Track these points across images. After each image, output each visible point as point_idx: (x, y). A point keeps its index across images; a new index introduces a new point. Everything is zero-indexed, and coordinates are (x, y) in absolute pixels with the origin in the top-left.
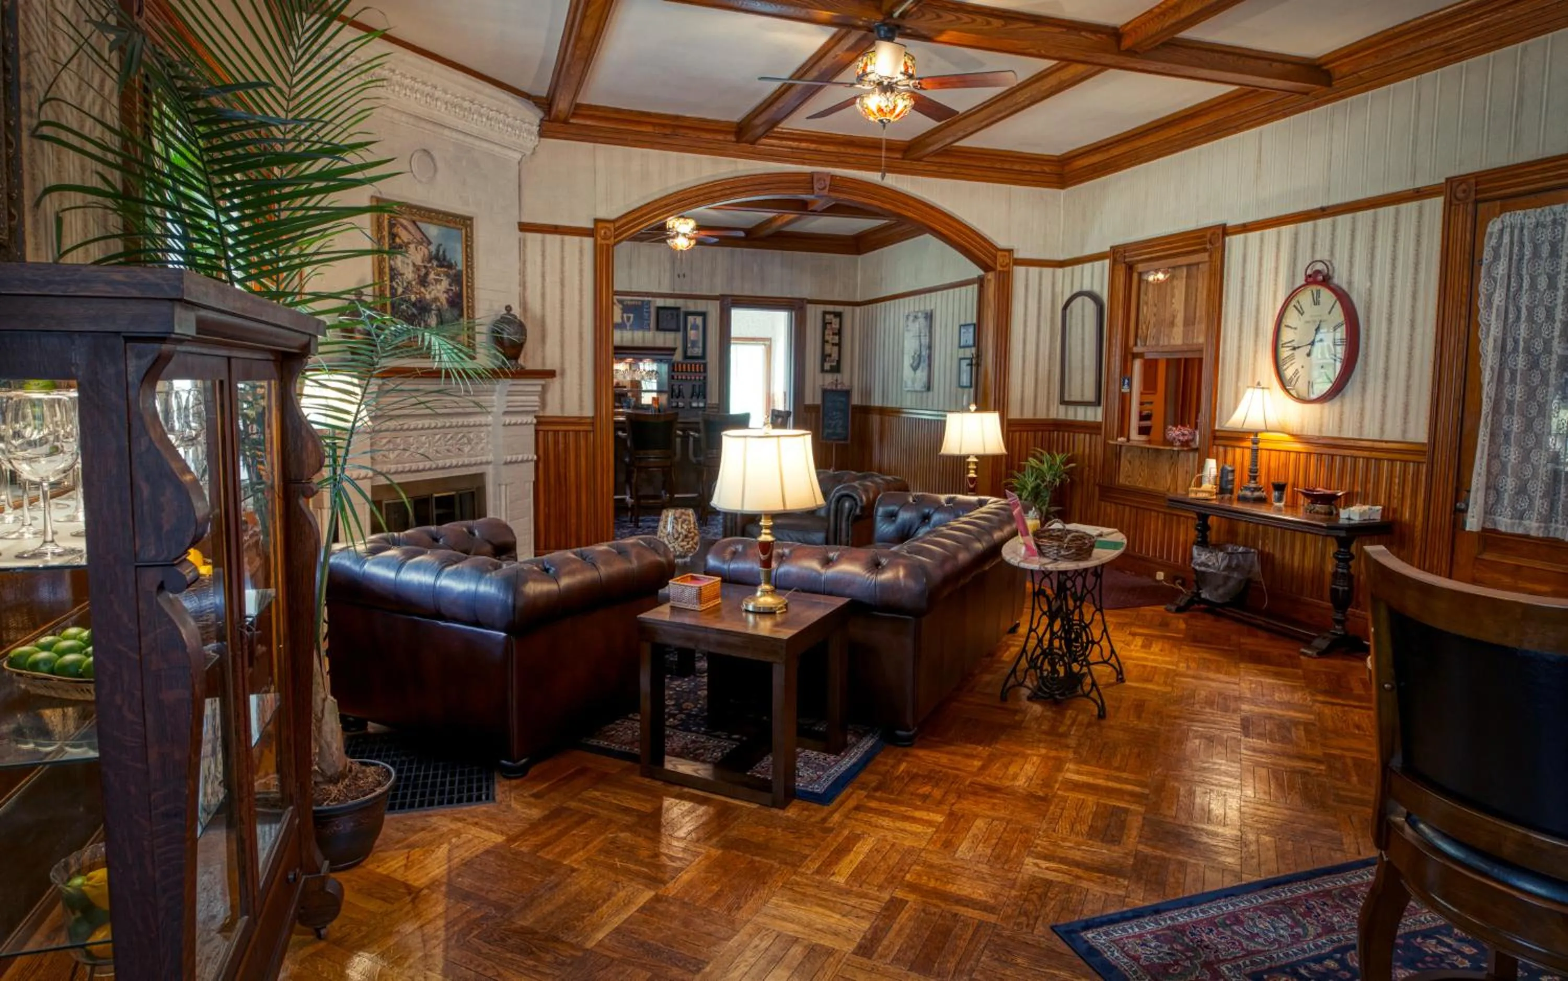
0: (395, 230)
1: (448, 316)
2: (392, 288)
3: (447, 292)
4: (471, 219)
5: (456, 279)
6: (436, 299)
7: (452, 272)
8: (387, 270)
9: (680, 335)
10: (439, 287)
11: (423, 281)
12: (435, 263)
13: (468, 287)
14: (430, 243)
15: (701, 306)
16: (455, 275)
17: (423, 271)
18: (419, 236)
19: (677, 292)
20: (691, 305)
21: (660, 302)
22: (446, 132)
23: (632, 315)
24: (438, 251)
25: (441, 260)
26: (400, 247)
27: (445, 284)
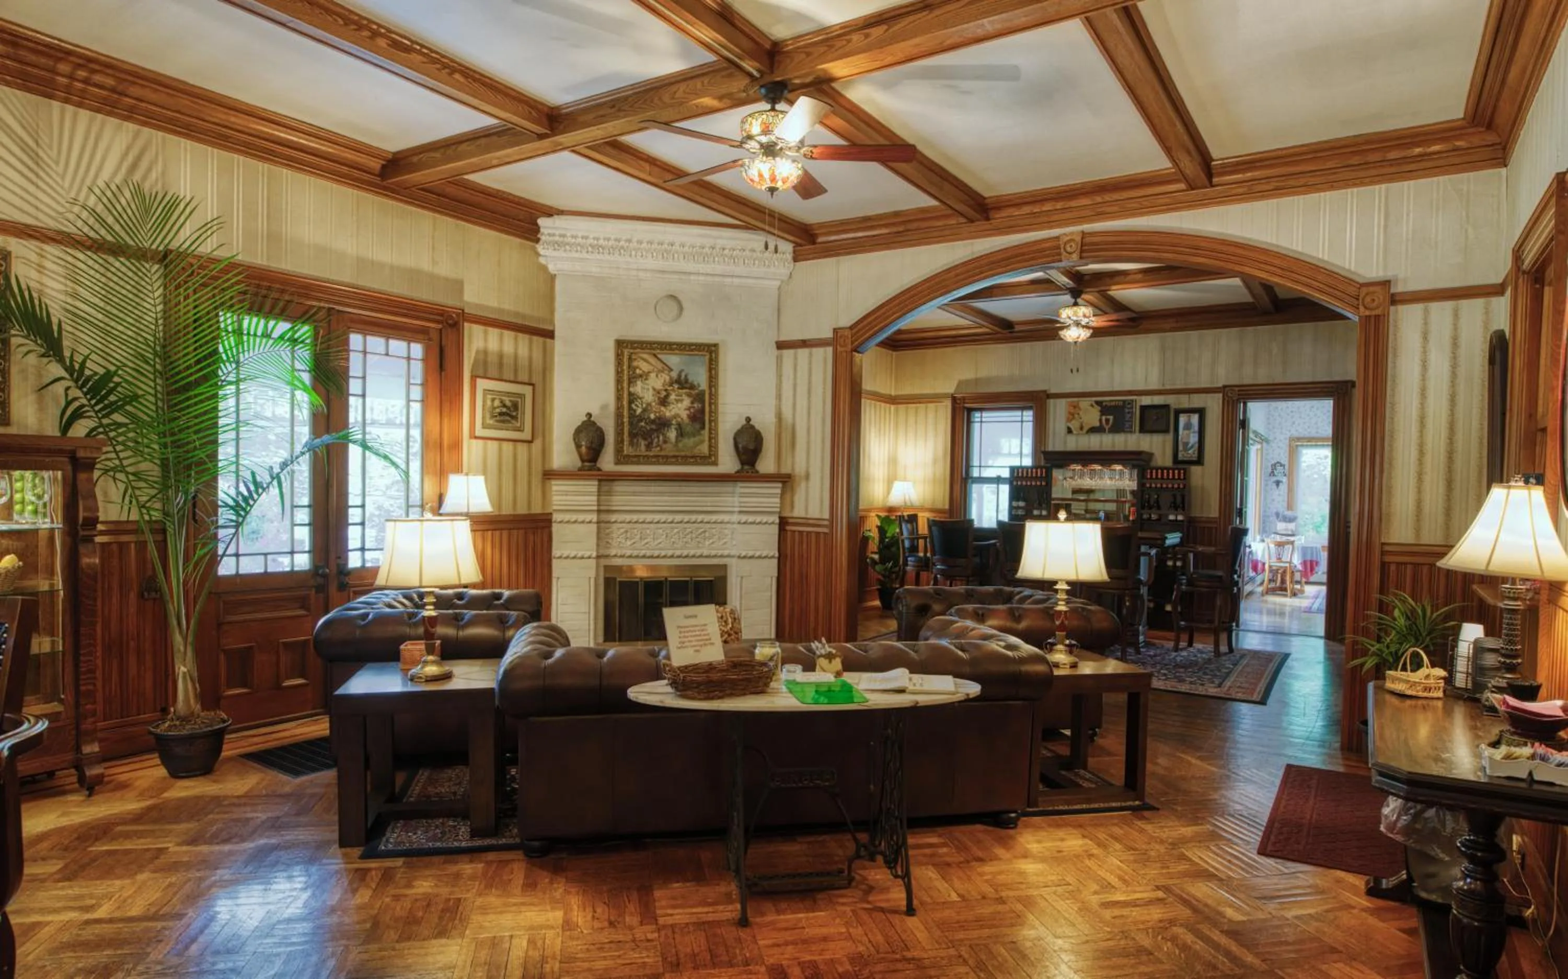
0: (635, 364)
1: (688, 429)
2: (630, 408)
3: (689, 409)
4: (716, 345)
5: (699, 398)
6: (676, 416)
7: (694, 392)
8: (625, 395)
9: (1170, 437)
10: (679, 405)
11: (664, 402)
12: (676, 386)
13: (710, 404)
14: (671, 370)
15: (1197, 401)
16: (698, 395)
17: (664, 393)
18: (660, 366)
19: (1168, 387)
20: (1184, 401)
21: (1146, 401)
22: (692, 277)
23: (1111, 418)
24: (679, 376)
25: (682, 383)
26: (641, 376)
27: (687, 402)
